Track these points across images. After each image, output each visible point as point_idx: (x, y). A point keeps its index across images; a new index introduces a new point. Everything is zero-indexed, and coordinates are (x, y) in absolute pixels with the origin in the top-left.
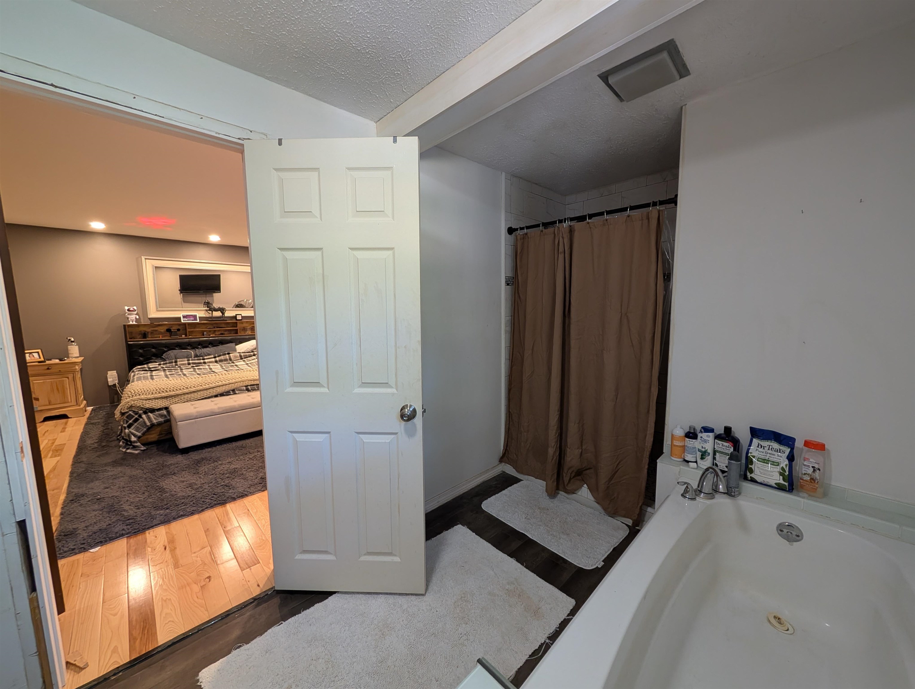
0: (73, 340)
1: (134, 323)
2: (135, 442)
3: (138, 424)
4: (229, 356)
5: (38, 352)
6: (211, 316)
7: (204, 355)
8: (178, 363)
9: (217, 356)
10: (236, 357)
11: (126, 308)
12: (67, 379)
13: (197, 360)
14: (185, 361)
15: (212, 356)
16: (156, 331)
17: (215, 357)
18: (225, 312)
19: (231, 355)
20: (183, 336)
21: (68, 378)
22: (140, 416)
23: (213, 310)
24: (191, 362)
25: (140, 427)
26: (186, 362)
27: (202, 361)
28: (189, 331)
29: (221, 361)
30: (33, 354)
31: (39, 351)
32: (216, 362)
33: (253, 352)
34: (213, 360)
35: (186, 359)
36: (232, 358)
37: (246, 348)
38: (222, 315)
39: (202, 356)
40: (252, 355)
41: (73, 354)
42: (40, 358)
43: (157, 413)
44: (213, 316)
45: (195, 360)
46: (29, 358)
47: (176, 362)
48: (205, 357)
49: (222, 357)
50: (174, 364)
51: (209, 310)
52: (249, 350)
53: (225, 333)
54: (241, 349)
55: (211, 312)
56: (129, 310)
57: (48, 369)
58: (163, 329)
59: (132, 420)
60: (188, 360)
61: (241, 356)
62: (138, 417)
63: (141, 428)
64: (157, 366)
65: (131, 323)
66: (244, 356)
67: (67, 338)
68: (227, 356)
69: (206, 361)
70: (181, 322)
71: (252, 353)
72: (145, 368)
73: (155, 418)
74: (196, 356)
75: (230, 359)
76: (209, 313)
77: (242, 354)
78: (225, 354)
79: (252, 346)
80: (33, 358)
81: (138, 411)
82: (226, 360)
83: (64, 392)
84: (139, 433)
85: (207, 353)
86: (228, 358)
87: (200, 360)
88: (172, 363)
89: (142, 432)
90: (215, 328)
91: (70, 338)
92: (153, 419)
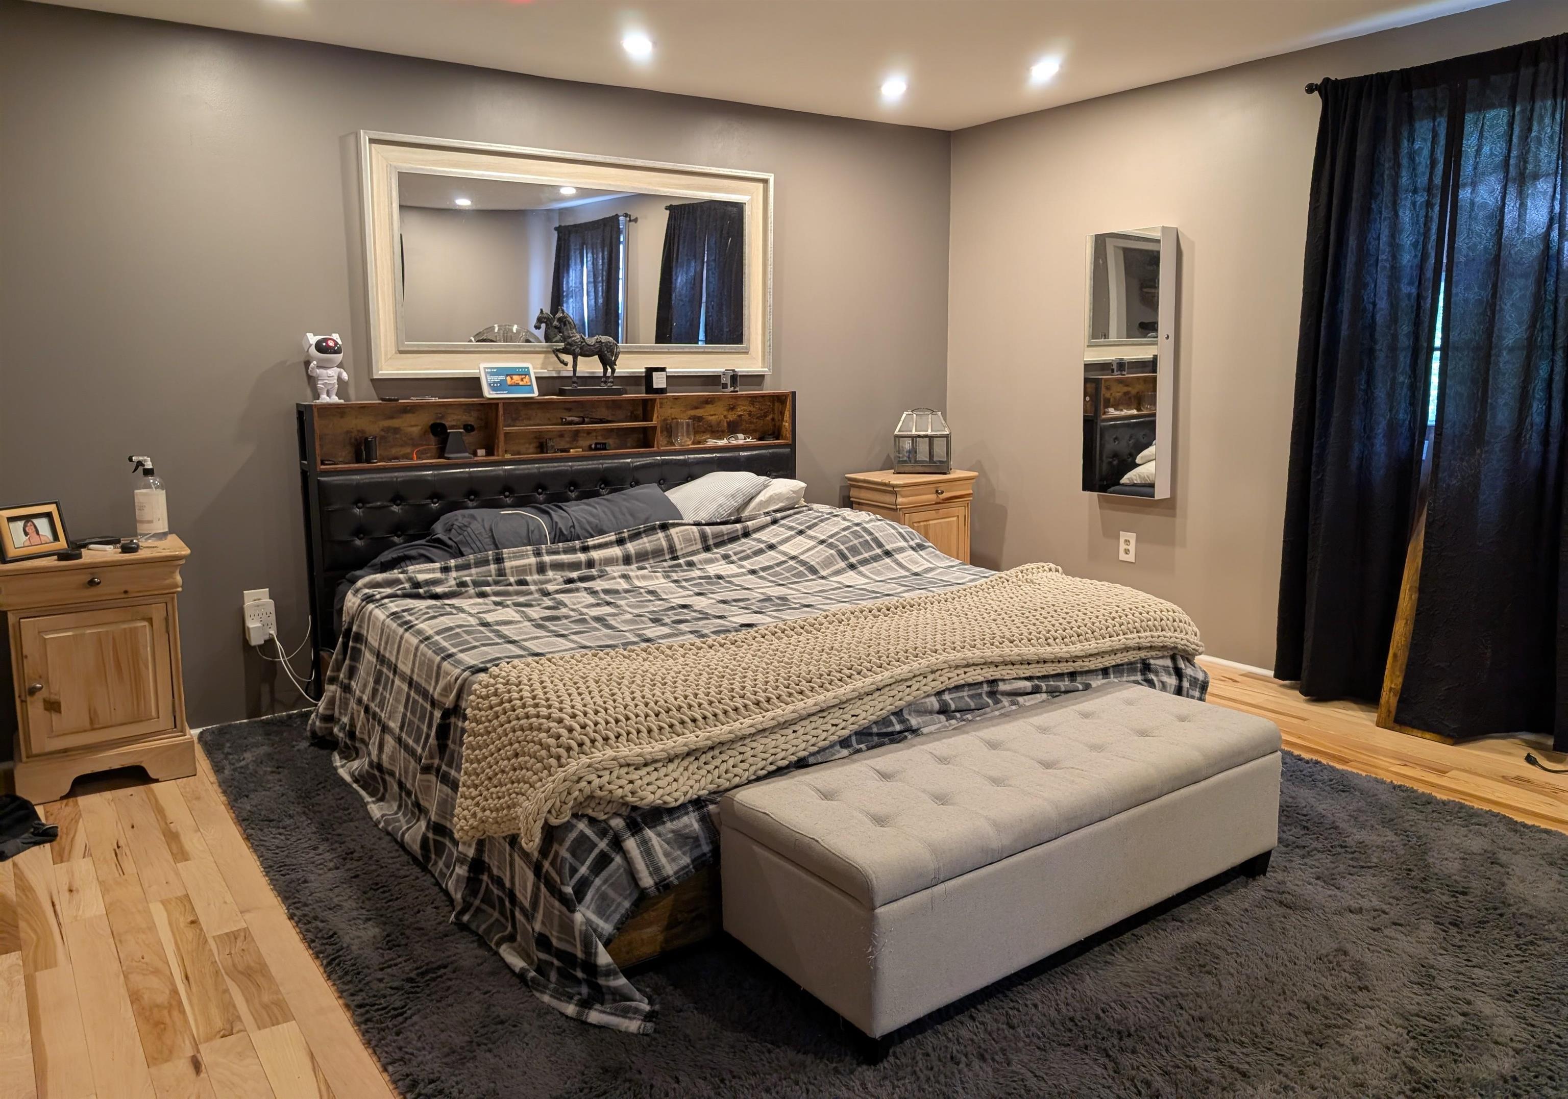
0: (149, 465)
1: (335, 399)
2: (609, 973)
3: (605, 882)
4: (667, 536)
5: (49, 515)
6: (571, 374)
7: (587, 535)
8: (508, 564)
9: (626, 535)
10: (688, 540)
11: (313, 339)
12: (146, 623)
13: (566, 552)
14: (528, 557)
15: (612, 537)
16: (396, 430)
17: (620, 542)
18: (615, 360)
19: (673, 531)
20: (481, 452)
21: (150, 620)
22: (617, 844)
23: (578, 350)
24: (547, 559)
25: (611, 893)
26: (533, 560)
27: (582, 557)
28: (506, 434)
29: (642, 556)
30: (36, 521)
31: (52, 508)
32: (627, 560)
33: (738, 521)
34: (616, 551)
35: (529, 548)
36: (678, 547)
37: (715, 505)
38: (605, 370)
39: (579, 539)
40: (740, 533)
41: (150, 522)
42: (56, 538)
43: (669, 825)
44: (578, 375)
45: (556, 553)
46: (24, 538)
47: (499, 560)
48: (591, 542)
49: (645, 540)
50: (493, 567)
51: (565, 351)
52: (724, 514)
53: (610, 441)
54: (697, 510)
55: (568, 358)
56: (321, 347)
57: (92, 583)
58: (413, 425)
59: (588, 863)
60: (538, 554)
61: (704, 537)
62: (607, 849)
63: (614, 900)
64: (438, 575)
65: (324, 399)
66: (715, 536)
67: (130, 459)
68: (661, 535)
69: (596, 555)
70: (481, 395)
71: (738, 526)
72: (397, 582)
73: (666, 855)
74: (559, 536)
75: (672, 549)
76: (562, 362)
77: (708, 529)
78: (651, 530)
79: (733, 496)
80: (35, 539)
81: (605, 821)
82: (657, 553)
83: (137, 679)
84: (606, 921)
85: (589, 523)
86: (664, 544)
87: (573, 550)
88: (486, 562)
89: (617, 917)
90: (583, 423)
91: (141, 458)
92: (663, 860)
